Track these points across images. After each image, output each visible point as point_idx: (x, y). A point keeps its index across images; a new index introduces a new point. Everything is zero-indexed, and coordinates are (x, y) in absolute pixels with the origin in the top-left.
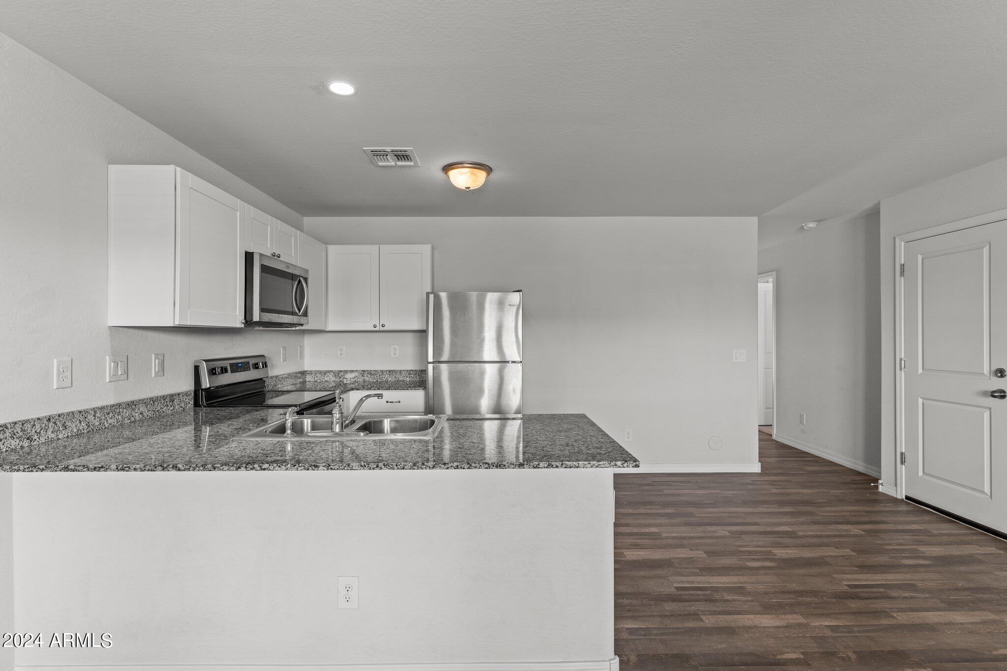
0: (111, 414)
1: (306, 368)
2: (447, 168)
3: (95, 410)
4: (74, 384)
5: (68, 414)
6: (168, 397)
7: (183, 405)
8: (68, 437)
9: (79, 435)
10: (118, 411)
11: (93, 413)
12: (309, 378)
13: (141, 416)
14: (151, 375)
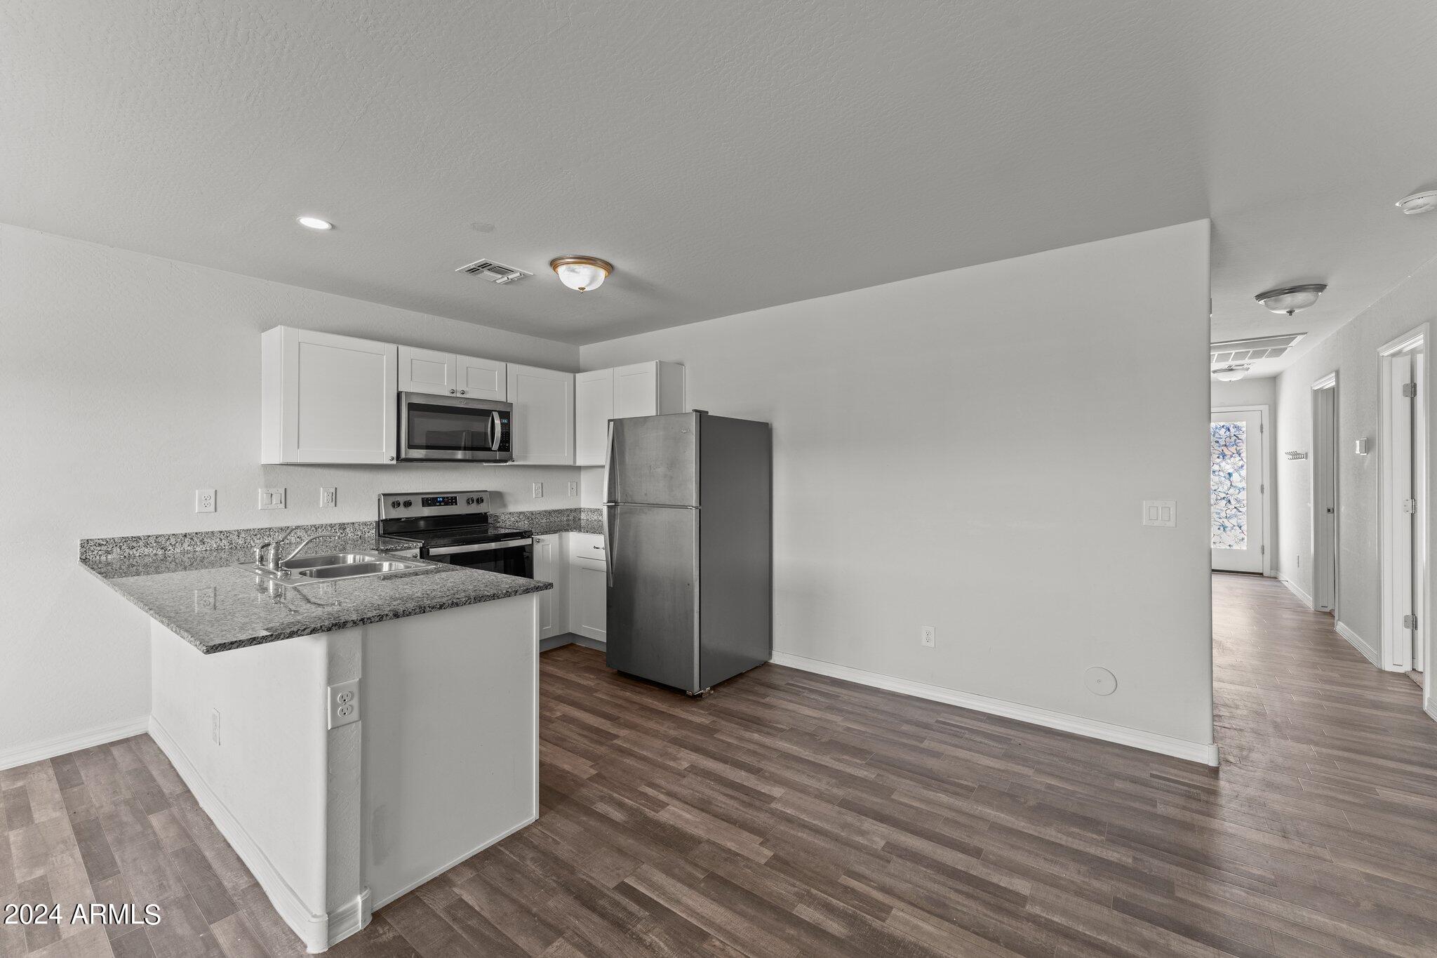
0: (258, 537)
1: (583, 506)
2: (554, 264)
3: (239, 533)
4: (218, 509)
5: (207, 533)
6: (337, 526)
7: (359, 533)
8: (206, 550)
9: (219, 549)
10: (268, 533)
11: (236, 533)
12: (583, 516)
13: (298, 539)
14: (318, 504)
